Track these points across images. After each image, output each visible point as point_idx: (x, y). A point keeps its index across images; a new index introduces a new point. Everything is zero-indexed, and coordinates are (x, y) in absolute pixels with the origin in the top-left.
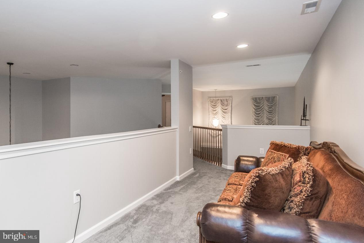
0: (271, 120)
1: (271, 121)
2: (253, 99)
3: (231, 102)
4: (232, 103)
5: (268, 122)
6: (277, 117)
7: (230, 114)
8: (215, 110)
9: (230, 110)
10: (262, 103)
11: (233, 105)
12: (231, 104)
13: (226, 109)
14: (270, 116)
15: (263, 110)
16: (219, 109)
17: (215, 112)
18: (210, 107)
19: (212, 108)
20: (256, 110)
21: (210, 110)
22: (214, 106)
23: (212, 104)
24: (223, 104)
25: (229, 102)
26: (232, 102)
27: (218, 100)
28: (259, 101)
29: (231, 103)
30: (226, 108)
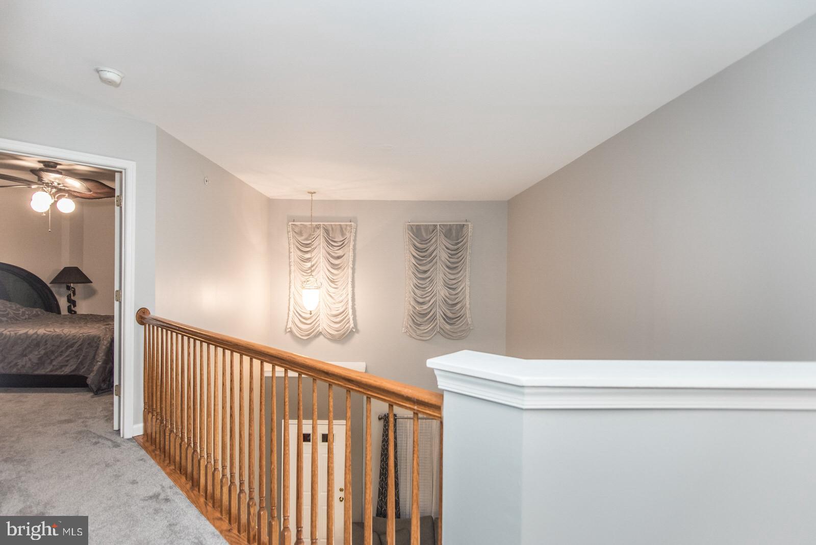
0: (454, 289)
1: (454, 292)
2: (411, 228)
3: (353, 234)
4: (355, 240)
5: (447, 295)
6: (467, 280)
7: (350, 271)
8: (309, 260)
9: (351, 259)
10: (433, 240)
11: (358, 247)
12: (352, 243)
13: (339, 258)
14: (452, 277)
15: (436, 262)
16: (319, 255)
17: (309, 265)
18: (292, 250)
19: (300, 253)
20: (418, 261)
21: (292, 260)
22: (307, 245)
23: (300, 239)
24: (330, 241)
25: (348, 235)
26: (355, 237)
27: (318, 227)
28: (427, 235)
29: (352, 238)
30: (340, 253)
